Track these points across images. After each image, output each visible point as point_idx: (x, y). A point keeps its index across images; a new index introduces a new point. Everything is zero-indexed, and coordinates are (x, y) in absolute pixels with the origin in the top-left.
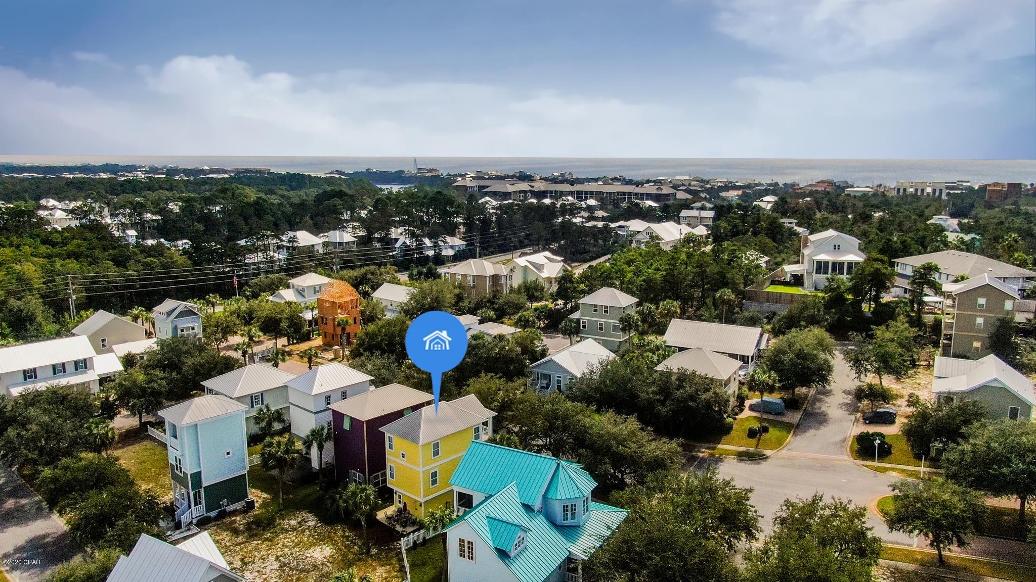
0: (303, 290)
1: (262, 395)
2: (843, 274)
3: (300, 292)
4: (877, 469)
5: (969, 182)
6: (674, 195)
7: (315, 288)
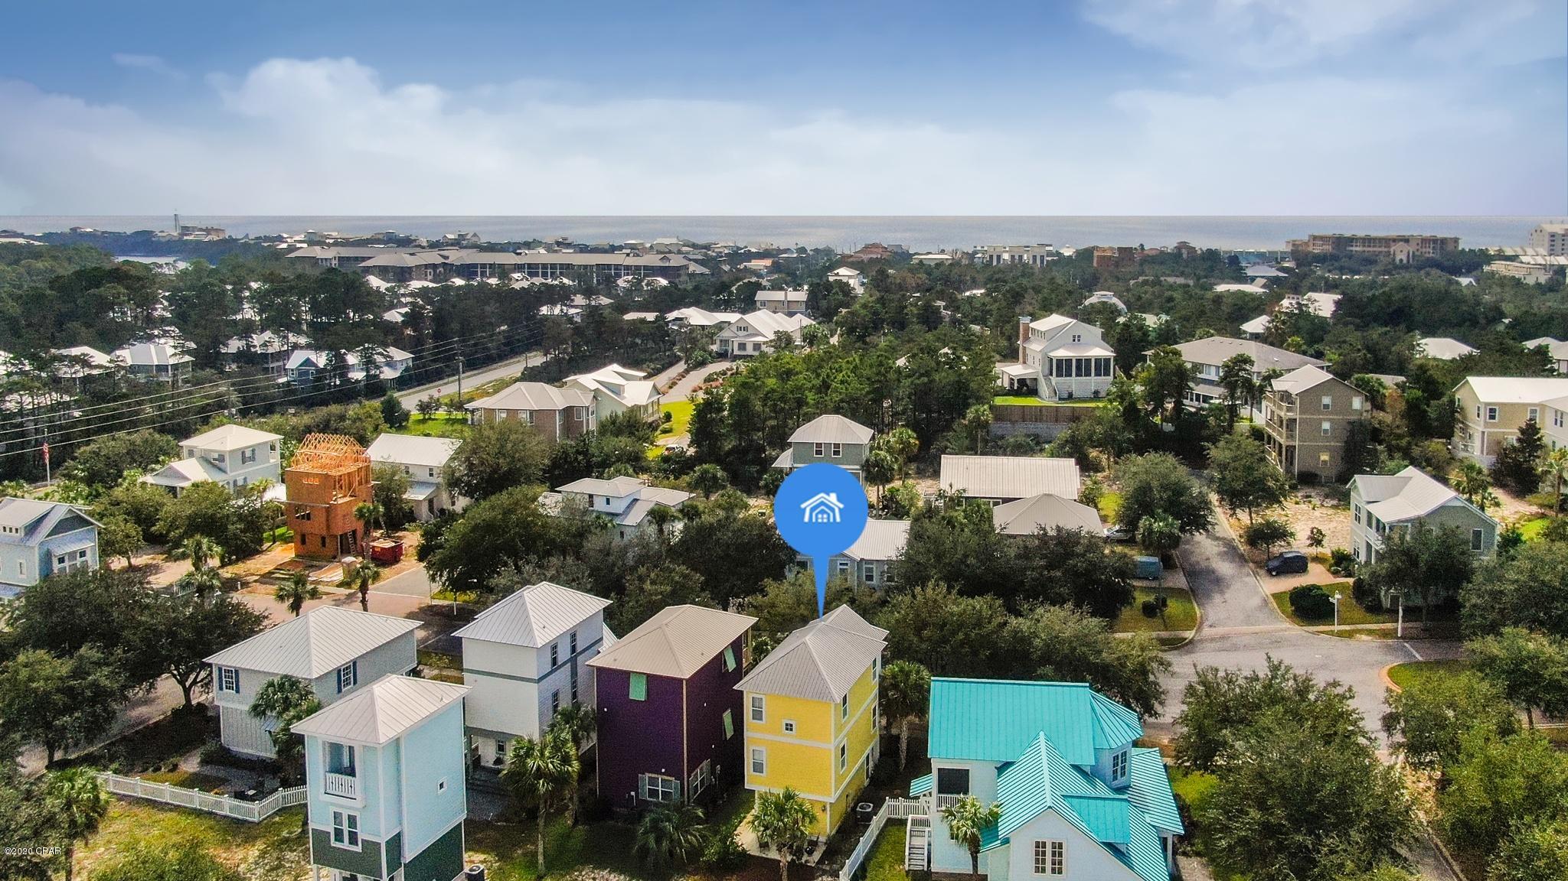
0: (221, 458)
1: (355, 663)
2: (1071, 375)
3: (214, 462)
4: (1340, 634)
5: (1051, 245)
6: (686, 267)
7: (243, 453)
